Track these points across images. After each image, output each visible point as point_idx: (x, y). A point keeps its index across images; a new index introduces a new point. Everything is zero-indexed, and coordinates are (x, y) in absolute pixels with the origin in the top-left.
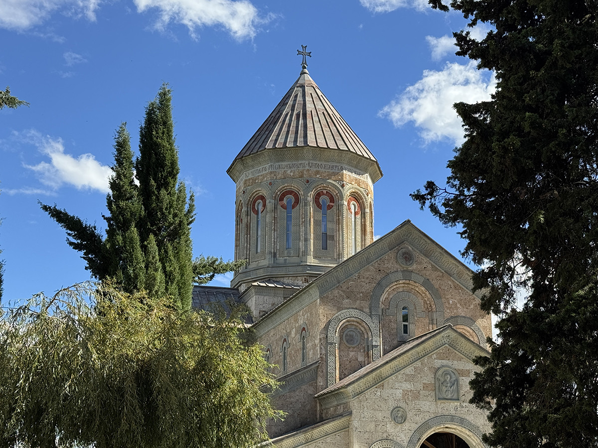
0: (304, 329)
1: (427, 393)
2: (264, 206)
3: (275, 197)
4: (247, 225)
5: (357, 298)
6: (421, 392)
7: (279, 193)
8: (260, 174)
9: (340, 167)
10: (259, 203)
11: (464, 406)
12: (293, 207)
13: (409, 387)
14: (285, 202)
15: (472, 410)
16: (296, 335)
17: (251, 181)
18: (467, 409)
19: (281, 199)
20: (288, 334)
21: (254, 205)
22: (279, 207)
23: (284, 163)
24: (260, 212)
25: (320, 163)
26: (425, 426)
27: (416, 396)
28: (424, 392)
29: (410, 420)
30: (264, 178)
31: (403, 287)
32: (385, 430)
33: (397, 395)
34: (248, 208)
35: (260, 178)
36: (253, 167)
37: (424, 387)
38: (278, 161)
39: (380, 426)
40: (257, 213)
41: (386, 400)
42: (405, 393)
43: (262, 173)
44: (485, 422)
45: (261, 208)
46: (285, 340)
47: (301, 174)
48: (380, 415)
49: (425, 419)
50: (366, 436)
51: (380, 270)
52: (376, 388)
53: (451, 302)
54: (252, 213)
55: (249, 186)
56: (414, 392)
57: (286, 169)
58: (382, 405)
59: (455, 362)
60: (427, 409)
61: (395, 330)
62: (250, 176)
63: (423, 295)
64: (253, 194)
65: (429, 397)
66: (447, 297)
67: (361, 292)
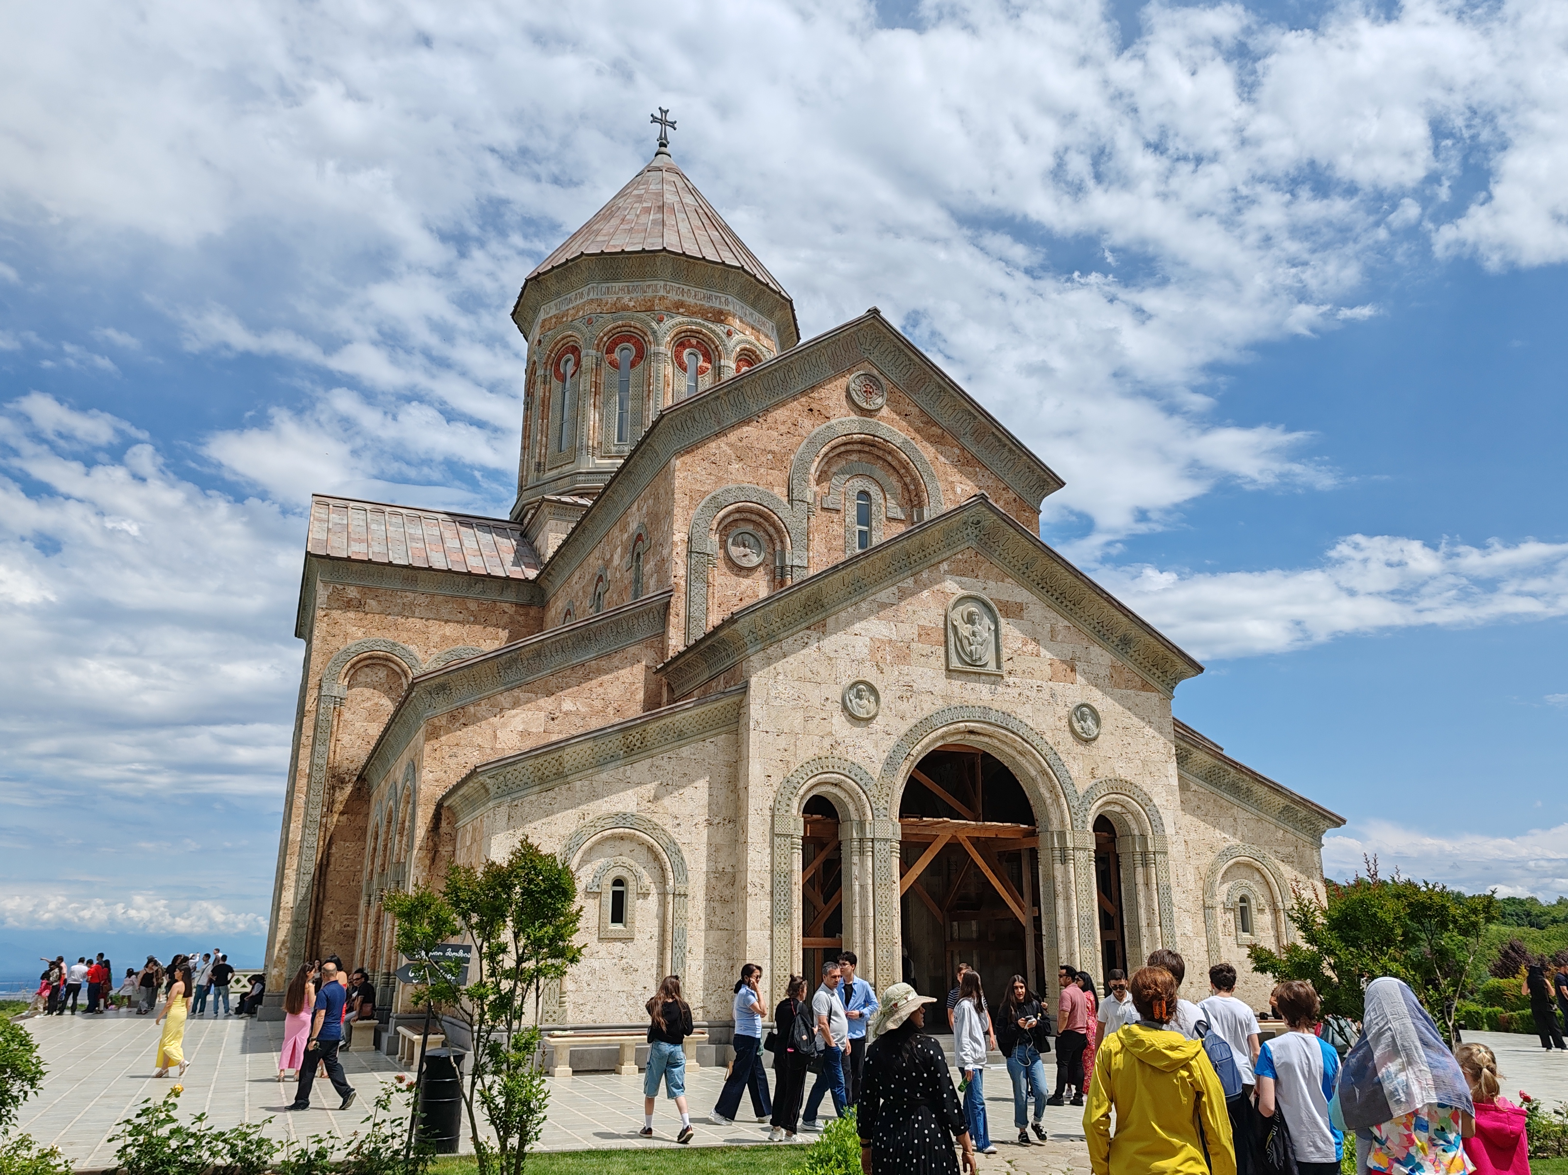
0: (639, 537)
1: (927, 649)
2: (578, 364)
3: (598, 345)
4: (543, 401)
5: (759, 463)
6: (914, 645)
7: (605, 339)
8: (571, 306)
9: (723, 300)
10: (568, 360)
11: (1011, 683)
12: (633, 365)
13: (886, 632)
14: (616, 355)
15: (1029, 693)
16: (622, 557)
17: (554, 320)
18: (1018, 690)
19: (610, 351)
20: (607, 564)
21: (558, 365)
22: (605, 365)
23: (617, 285)
24: (568, 376)
25: (686, 288)
26: (925, 725)
27: (903, 656)
28: (920, 645)
29: (887, 711)
30: (577, 312)
31: (860, 451)
32: (828, 729)
33: (858, 649)
34: (546, 369)
35: (571, 312)
36: (558, 294)
37: (920, 635)
38: (607, 280)
39: (816, 721)
40: (563, 378)
41: (830, 659)
42: (877, 646)
43: (575, 304)
44: (1058, 723)
45: (570, 368)
46: (600, 579)
47: (649, 304)
48: (815, 695)
49: (922, 709)
50: (782, 742)
51: (811, 410)
52: (808, 628)
53: (959, 491)
54: (554, 379)
55: (549, 329)
56: (899, 644)
57: (620, 295)
58: (822, 670)
59: (991, 584)
60: (928, 686)
61: (841, 542)
62: (553, 312)
63: (902, 471)
64: (556, 344)
65: (933, 659)
66: (950, 479)
67: (770, 452)
